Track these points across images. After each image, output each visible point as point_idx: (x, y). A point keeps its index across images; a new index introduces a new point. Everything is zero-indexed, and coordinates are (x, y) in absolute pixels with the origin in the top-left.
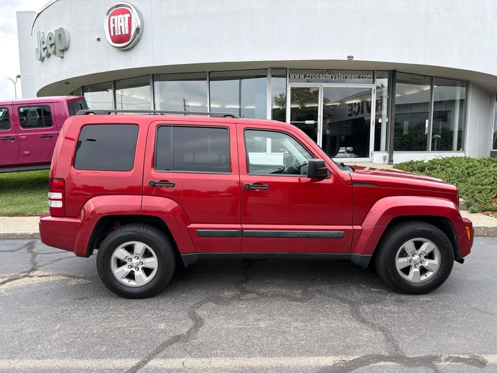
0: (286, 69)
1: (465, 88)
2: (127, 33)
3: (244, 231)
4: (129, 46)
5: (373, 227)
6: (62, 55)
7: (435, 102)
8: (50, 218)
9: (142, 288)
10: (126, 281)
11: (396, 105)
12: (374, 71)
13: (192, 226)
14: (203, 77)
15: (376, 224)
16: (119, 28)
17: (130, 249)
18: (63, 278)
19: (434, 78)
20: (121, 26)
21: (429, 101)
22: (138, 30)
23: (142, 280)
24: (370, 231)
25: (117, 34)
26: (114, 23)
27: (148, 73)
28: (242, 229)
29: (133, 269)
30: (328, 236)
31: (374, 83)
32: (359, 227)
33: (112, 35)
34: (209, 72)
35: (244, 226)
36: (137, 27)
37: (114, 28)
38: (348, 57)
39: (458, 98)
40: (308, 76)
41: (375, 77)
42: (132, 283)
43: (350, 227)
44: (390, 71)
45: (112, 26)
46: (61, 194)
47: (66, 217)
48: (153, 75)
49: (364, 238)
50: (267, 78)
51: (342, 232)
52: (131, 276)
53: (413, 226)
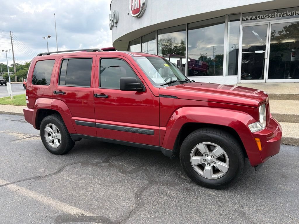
2: (138, 7)
4: (140, 15)
6: (116, 26)
16: (135, 5)
20: (136, 4)
22: (144, 4)
25: (134, 9)
26: (133, 3)
33: (132, 10)
36: (143, 2)
37: (133, 5)
45: (132, 4)
51: (152, 130)
53: (203, 132)
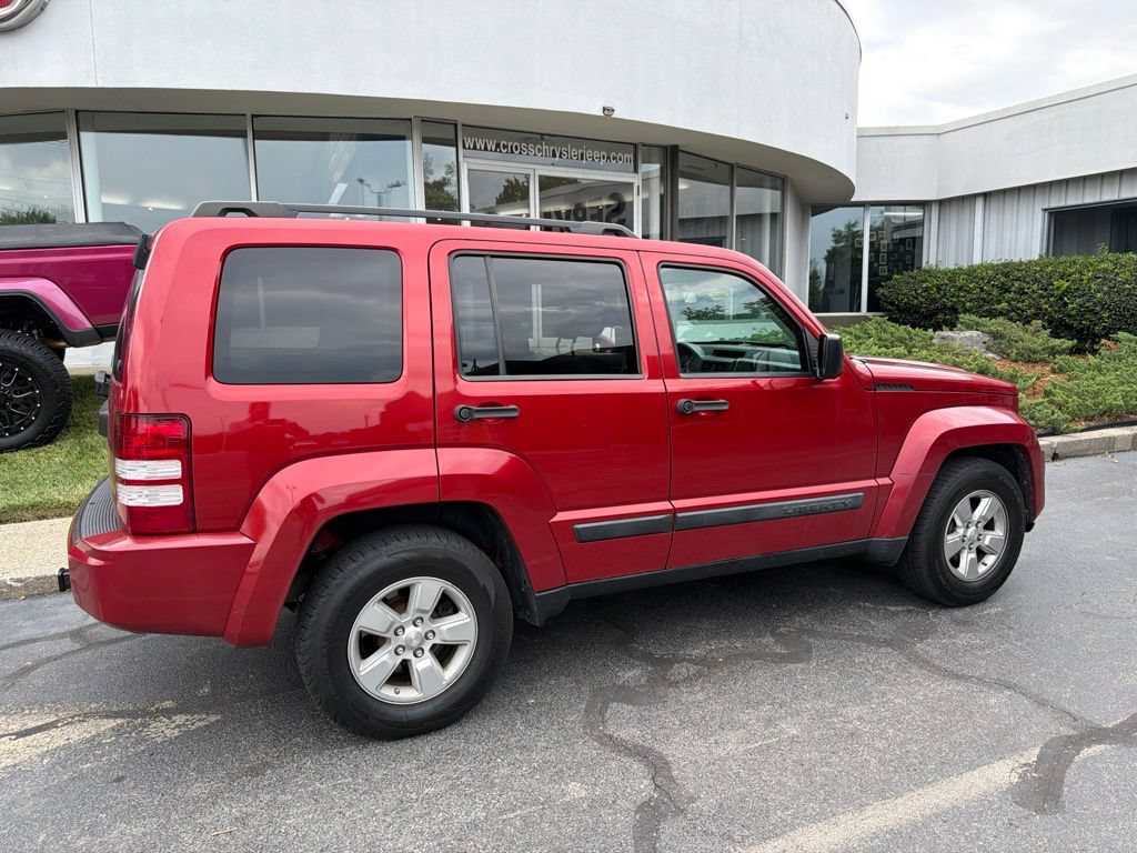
0: (456, 125)
1: (778, 193)
3: (679, 515)
5: (914, 477)
7: (737, 217)
8: (126, 544)
9: (438, 703)
10: (389, 694)
11: (680, 220)
12: (635, 145)
13: (561, 516)
14: (238, 127)
15: (921, 471)
17: (399, 601)
18: (112, 723)
19: (736, 169)
21: (728, 214)
23: (433, 680)
24: (907, 487)
27: (61, 106)
28: (675, 511)
29: (408, 655)
30: (838, 507)
31: (636, 171)
32: (886, 481)
34: (253, 116)
35: (678, 504)
38: (604, 109)
39: (767, 210)
40: (505, 147)
41: (640, 162)
42: (407, 695)
43: (872, 483)
44: (665, 148)
46: (179, 463)
47: (194, 532)
48: (77, 112)
49: (895, 503)
50: (409, 143)
52: (402, 676)
